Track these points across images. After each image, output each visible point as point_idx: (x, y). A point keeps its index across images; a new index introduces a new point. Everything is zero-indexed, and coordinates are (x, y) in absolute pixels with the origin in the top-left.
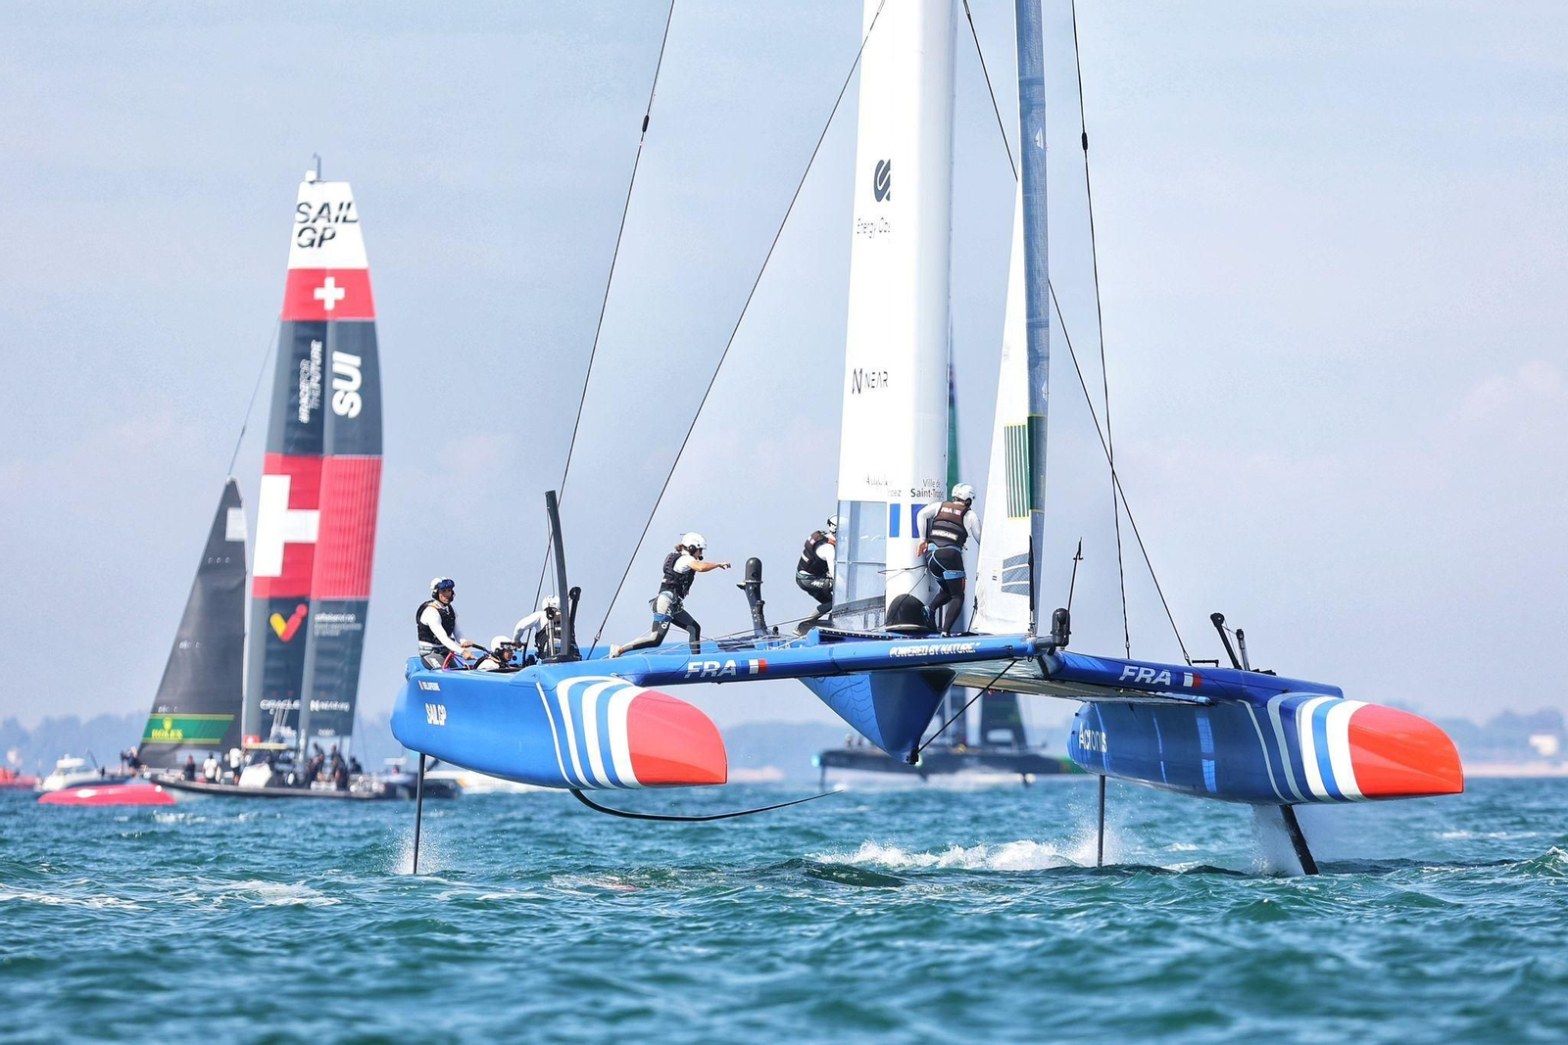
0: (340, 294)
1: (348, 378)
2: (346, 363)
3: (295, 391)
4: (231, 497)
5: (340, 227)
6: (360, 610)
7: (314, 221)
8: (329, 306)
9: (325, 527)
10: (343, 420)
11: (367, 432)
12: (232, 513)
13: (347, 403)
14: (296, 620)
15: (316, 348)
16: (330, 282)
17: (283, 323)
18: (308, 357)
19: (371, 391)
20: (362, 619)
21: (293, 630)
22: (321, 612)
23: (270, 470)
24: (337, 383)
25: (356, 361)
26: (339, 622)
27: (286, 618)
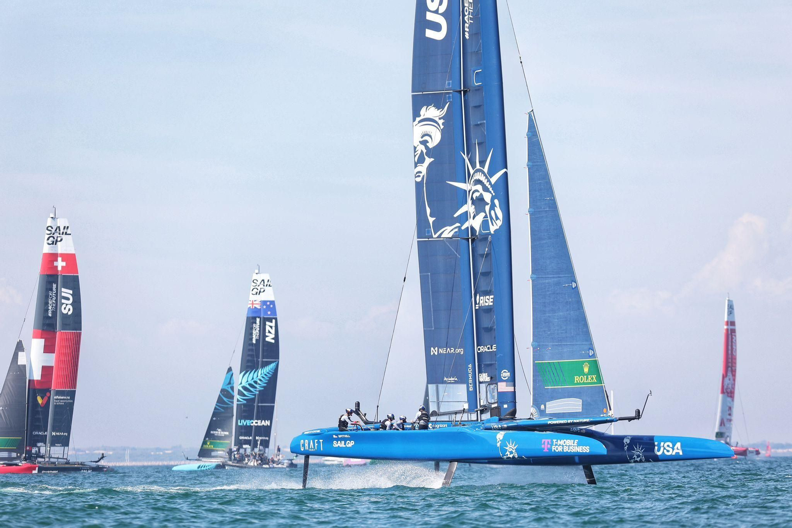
0: (64, 264)
1: (68, 299)
2: (67, 292)
3: (47, 303)
4: (20, 347)
5: (64, 236)
6: (72, 394)
7: (54, 234)
8: (60, 269)
9: (58, 361)
10: (65, 316)
11: (75, 321)
12: (20, 354)
13: (67, 309)
14: (46, 399)
15: (54, 286)
16: (60, 259)
17: (42, 276)
18: (52, 290)
19: (77, 304)
20: (73, 398)
21: (45, 403)
22: (56, 396)
23: (35, 337)
24: (63, 301)
25: (71, 292)
26: (64, 399)
27: (42, 398)
